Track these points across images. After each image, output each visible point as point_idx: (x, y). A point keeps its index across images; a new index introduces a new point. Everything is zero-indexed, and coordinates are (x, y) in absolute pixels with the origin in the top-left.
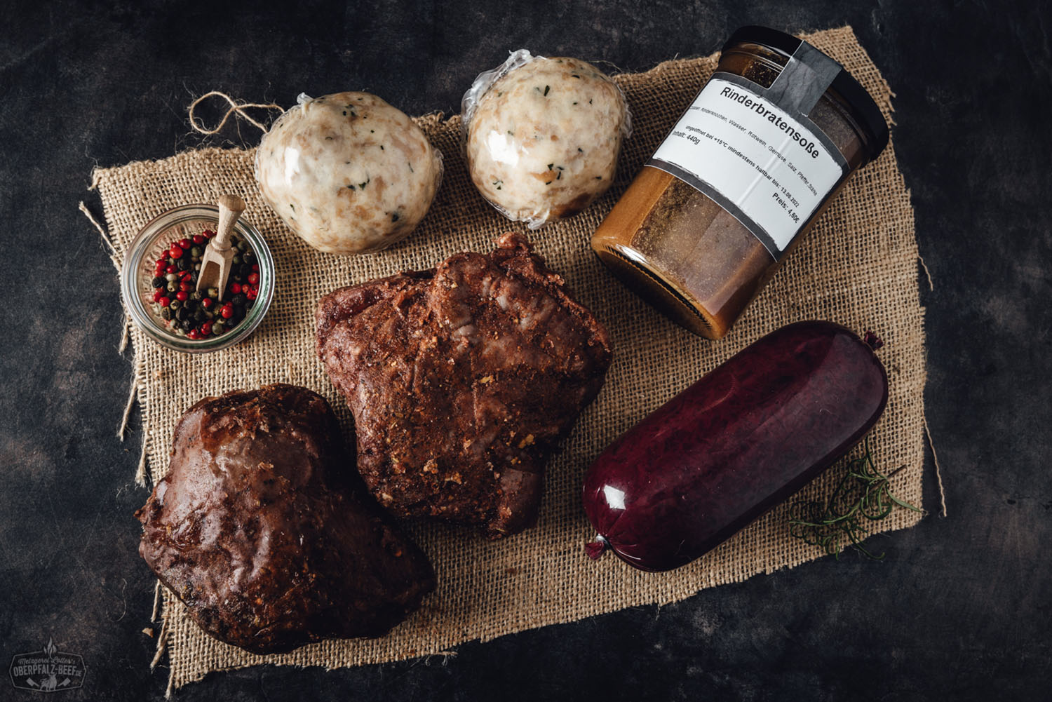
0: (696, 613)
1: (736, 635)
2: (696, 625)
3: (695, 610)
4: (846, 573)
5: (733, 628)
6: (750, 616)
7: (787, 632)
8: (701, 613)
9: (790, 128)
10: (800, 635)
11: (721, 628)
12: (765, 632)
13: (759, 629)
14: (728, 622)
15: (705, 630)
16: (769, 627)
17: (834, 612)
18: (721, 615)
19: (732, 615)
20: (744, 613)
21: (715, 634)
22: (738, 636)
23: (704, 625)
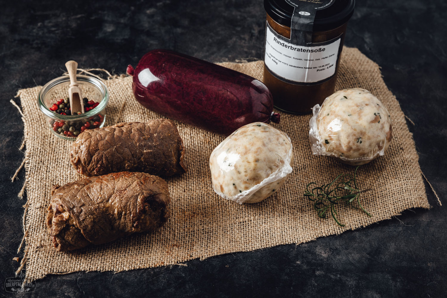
0: (317, 248)
1: (340, 257)
2: (317, 253)
3: (316, 247)
4: (395, 231)
5: (338, 254)
6: (346, 249)
7: (368, 256)
8: (320, 248)
9: (307, 50)
10: (375, 257)
11: (331, 254)
12: (357, 256)
13: (353, 255)
14: (335, 251)
15: (323, 255)
16: (357, 254)
17: (392, 247)
18: (330, 249)
19: (337, 249)
20: (343, 248)
21: (329, 256)
22: (342, 258)
23: (322, 253)
